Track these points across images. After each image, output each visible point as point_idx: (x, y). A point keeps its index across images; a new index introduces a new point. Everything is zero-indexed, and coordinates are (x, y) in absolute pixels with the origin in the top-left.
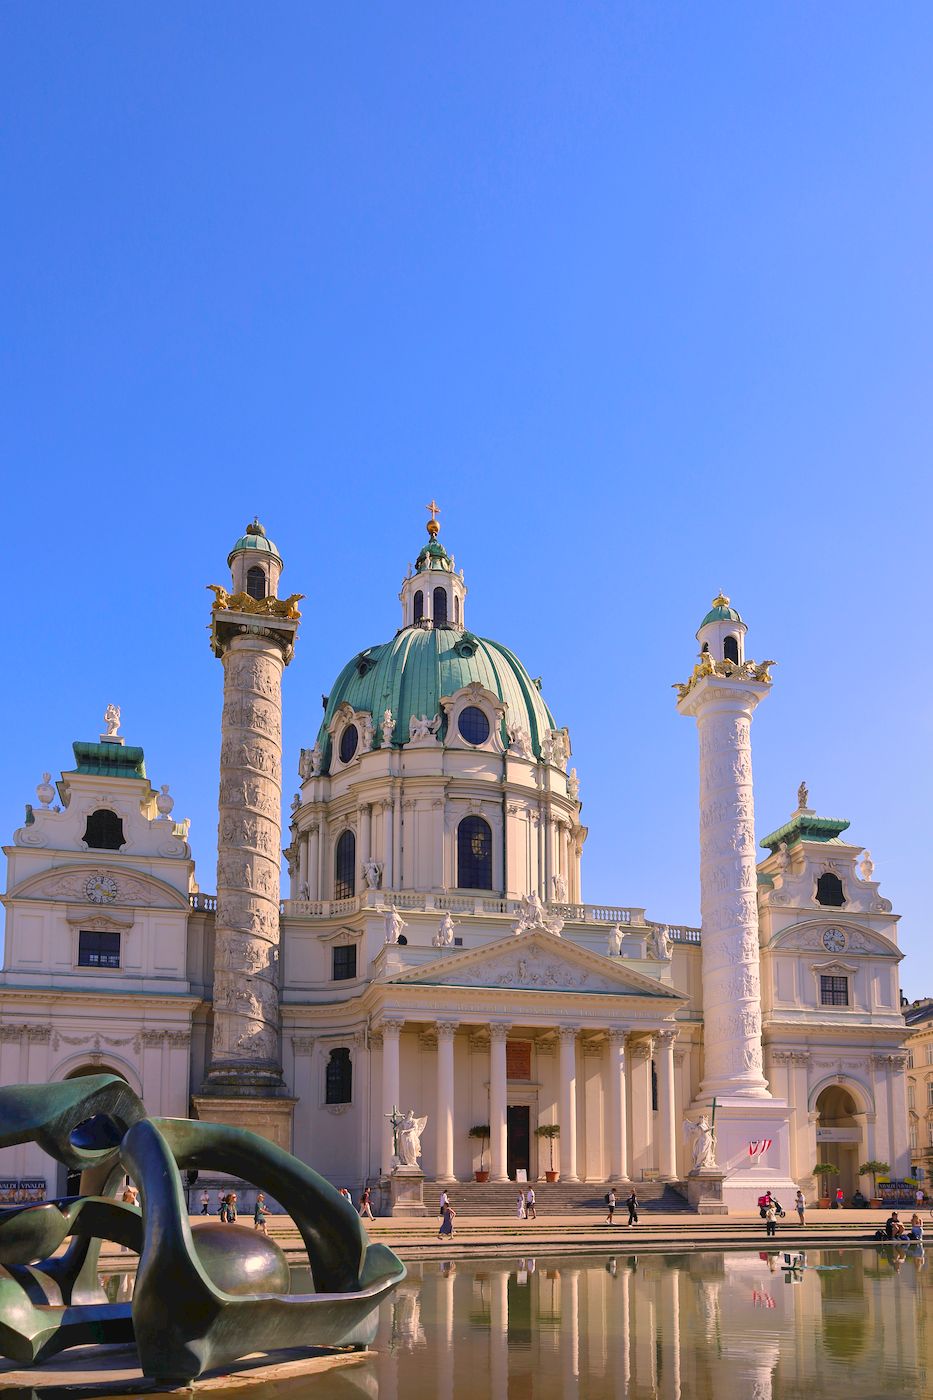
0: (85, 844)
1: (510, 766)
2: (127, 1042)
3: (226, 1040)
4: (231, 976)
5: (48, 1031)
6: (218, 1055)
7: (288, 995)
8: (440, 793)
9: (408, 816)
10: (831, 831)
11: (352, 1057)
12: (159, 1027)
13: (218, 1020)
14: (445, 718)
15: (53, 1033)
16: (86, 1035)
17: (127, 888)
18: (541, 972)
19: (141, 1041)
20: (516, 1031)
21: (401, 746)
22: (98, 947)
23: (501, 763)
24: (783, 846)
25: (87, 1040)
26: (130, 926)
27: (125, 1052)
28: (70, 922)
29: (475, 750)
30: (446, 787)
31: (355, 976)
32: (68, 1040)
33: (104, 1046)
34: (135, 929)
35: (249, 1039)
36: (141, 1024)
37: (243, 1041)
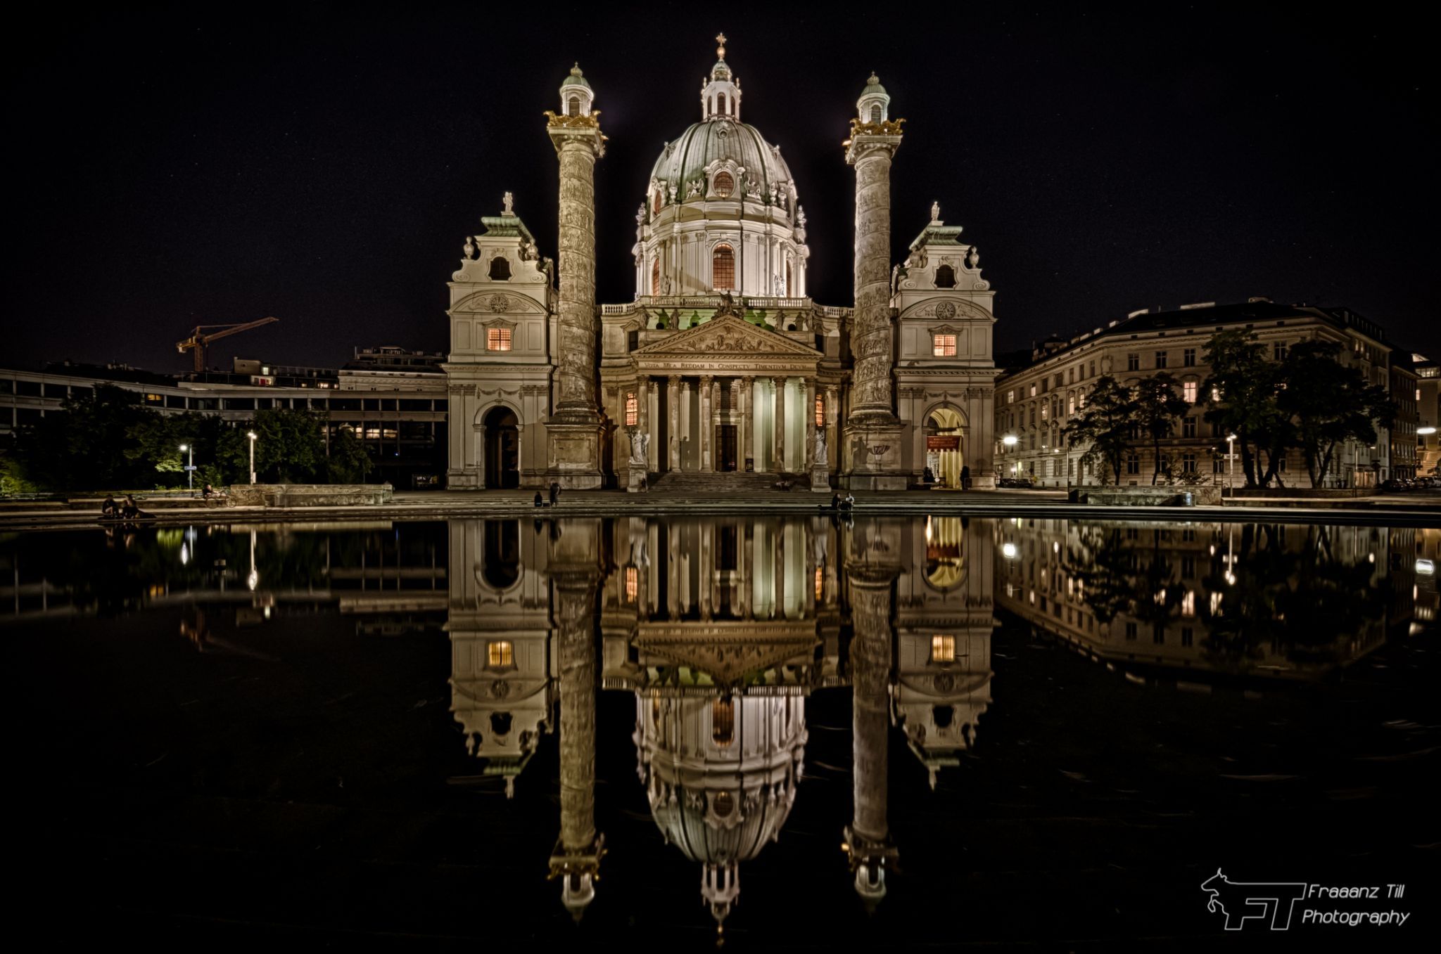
0: (490, 278)
1: (746, 205)
2: (515, 393)
4: (565, 353)
5: (474, 388)
8: (702, 229)
9: (685, 247)
10: (949, 235)
12: (531, 383)
14: (706, 182)
15: (477, 388)
16: (494, 389)
17: (512, 302)
18: (732, 342)
19: (522, 392)
20: (715, 379)
21: (681, 201)
22: (499, 337)
23: (740, 207)
25: (494, 392)
26: (515, 326)
27: (514, 398)
28: (483, 324)
29: (724, 200)
30: (706, 226)
32: (484, 392)
33: (504, 396)
34: (517, 327)
35: (576, 388)
36: (520, 383)
37: (573, 390)
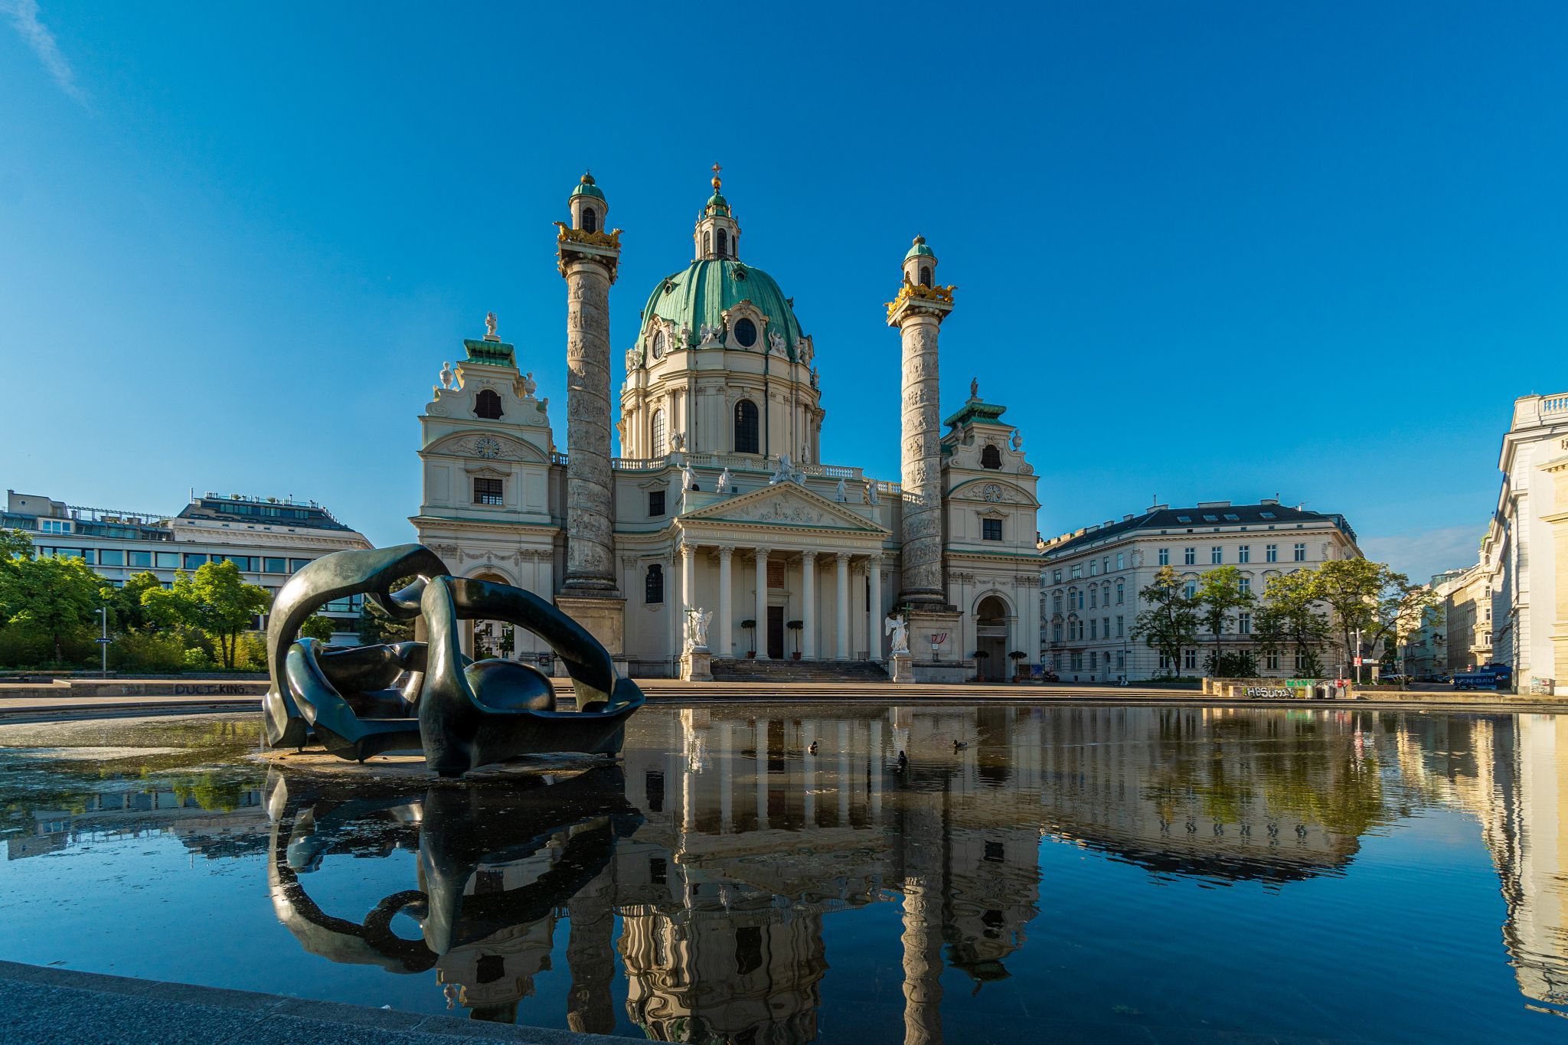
0: (476, 415)
1: (770, 360)
2: (509, 557)
3: (577, 557)
4: (579, 512)
5: (455, 549)
6: (572, 567)
7: (619, 527)
8: (722, 381)
9: (701, 399)
10: (994, 412)
11: (663, 571)
12: (531, 547)
13: (571, 543)
14: (725, 326)
15: (459, 550)
16: (481, 552)
17: (505, 447)
18: (792, 513)
19: (519, 557)
20: (773, 553)
21: (695, 347)
22: (488, 488)
23: (764, 361)
24: (960, 425)
25: (482, 556)
26: (509, 475)
27: (509, 565)
28: (467, 471)
29: (746, 351)
30: (726, 378)
31: (664, 513)
32: (468, 555)
33: (495, 562)
34: (512, 478)
35: (593, 556)
36: (518, 545)
37: (589, 558)
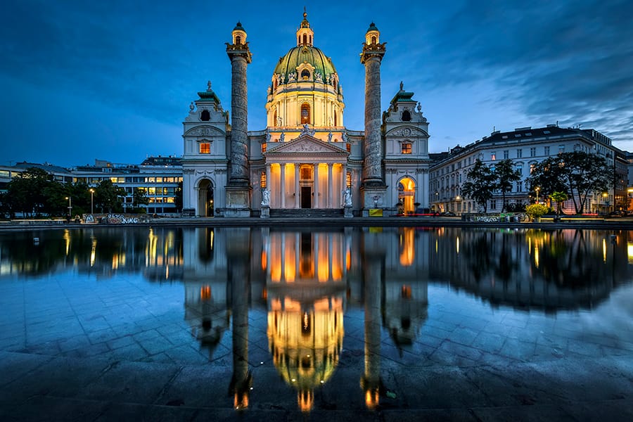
0: (201, 120)
2: (212, 173)
6: (233, 175)
8: (296, 96)
9: (288, 104)
10: (409, 96)
12: (219, 168)
13: (232, 166)
14: (298, 73)
15: (195, 171)
17: (211, 131)
19: (215, 172)
21: (286, 83)
22: (205, 147)
25: (203, 173)
26: (212, 141)
28: (198, 141)
29: (305, 82)
32: (199, 173)
33: (207, 175)
35: (239, 171)
36: (215, 168)
